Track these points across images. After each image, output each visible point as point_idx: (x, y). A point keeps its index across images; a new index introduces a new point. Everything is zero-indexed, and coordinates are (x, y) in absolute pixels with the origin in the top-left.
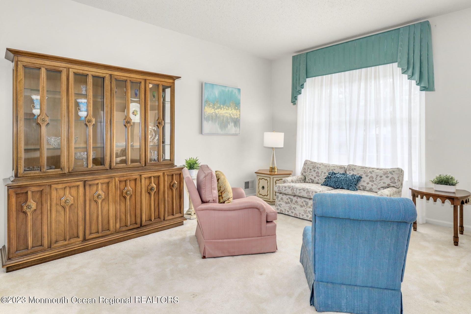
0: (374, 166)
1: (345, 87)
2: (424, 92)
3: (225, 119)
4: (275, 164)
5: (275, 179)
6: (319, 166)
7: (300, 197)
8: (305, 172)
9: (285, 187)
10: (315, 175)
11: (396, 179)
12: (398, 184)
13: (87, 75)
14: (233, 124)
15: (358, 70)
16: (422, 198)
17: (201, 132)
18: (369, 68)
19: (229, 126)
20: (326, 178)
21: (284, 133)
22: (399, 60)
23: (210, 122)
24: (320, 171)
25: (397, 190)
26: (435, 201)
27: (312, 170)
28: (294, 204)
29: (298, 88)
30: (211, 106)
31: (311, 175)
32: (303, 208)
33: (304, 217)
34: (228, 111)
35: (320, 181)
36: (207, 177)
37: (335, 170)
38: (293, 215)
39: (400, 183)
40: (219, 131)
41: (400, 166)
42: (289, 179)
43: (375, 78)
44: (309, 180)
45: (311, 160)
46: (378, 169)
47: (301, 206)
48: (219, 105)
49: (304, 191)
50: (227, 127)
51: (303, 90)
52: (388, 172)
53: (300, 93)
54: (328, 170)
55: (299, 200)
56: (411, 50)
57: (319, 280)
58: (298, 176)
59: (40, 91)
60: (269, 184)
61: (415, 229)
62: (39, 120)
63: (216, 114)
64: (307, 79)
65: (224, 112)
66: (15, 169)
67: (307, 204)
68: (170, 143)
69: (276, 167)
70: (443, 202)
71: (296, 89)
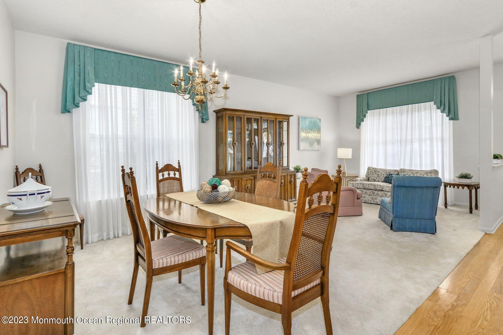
0: (418, 169)
1: (397, 116)
2: (452, 121)
3: (312, 140)
4: (345, 170)
5: (347, 180)
6: (379, 170)
7: (368, 189)
8: (369, 175)
9: (358, 184)
10: (376, 176)
13: (251, 119)
14: (316, 143)
15: (406, 106)
16: (450, 187)
17: (299, 149)
18: (414, 105)
19: (314, 145)
20: (385, 178)
21: (352, 149)
22: (434, 100)
23: (304, 142)
24: (380, 173)
26: (458, 188)
27: (374, 173)
28: (364, 194)
29: (362, 117)
30: (304, 131)
31: (373, 177)
32: (371, 196)
33: (371, 202)
34: (314, 135)
35: (380, 180)
37: (391, 172)
40: (309, 148)
41: (436, 169)
42: (358, 179)
43: (418, 111)
44: (372, 180)
45: (372, 167)
46: (421, 171)
47: (370, 195)
48: (308, 131)
50: (313, 145)
51: (365, 119)
52: (428, 172)
53: (363, 121)
54: (386, 173)
55: (368, 191)
56: (443, 94)
57: (395, 217)
58: (364, 178)
59: (233, 128)
60: (347, 185)
61: (446, 207)
62: (234, 144)
63: (307, 137)
64: (368, 111)
65: (312, 135)
66: (224, 170)
67: (374, 193)
68: (287, 156)
69: (346, 172)
70: (463, 188)
71: (360, 118)
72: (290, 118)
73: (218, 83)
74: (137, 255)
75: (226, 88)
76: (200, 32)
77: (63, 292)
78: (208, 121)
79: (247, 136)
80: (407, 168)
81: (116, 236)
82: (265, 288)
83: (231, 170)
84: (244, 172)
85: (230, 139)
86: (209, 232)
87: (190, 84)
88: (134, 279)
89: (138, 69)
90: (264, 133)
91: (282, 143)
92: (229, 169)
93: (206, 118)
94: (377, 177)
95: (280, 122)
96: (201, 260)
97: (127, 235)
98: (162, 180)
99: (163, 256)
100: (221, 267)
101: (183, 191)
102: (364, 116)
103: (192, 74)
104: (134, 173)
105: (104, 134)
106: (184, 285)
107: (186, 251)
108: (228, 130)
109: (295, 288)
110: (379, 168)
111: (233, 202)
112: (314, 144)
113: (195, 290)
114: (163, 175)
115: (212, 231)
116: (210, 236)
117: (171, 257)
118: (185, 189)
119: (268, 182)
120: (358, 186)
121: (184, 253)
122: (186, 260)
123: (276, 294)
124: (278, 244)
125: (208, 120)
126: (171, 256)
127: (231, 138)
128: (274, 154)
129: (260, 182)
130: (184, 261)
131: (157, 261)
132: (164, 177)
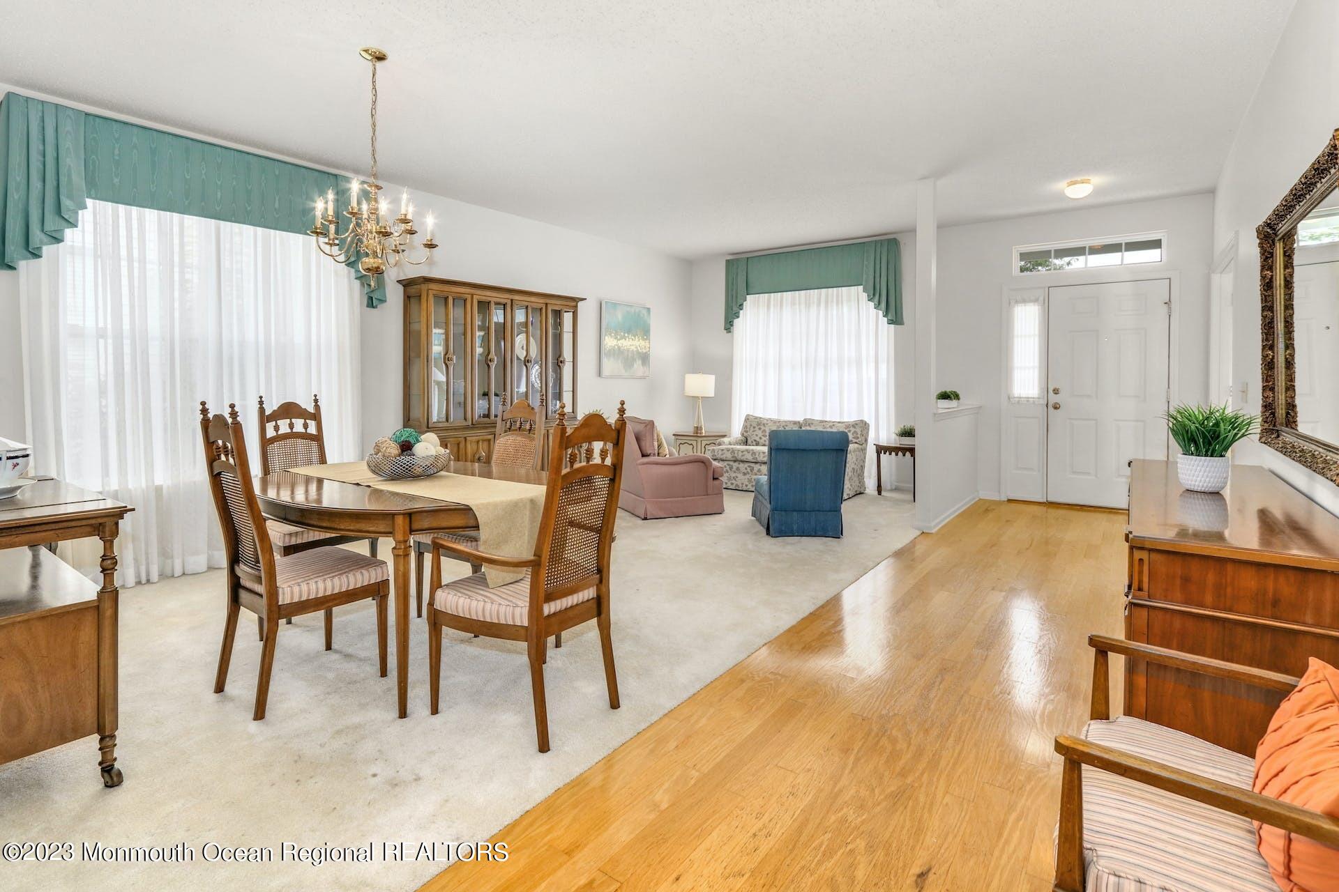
1: (800, 311)
2: (892, 326)
3: (630, 355)
4: (701, 421)
5: (704, 443)
6: (767, 422)
7: (743, 461)
8: (747, 432)
9: (723, 450)
10: (760, 434)
11: (859, 433)
12: (861, 439)
13: (489, 302)
14: (640, 362)
15: (816, 290)
16: (888, 454)
17: (600, 374)
18: (830, 289)
21: (713, 377)
22: (864, 283)
23: (612, 358)
24: (767, 429)
25: (860, 446)
26: (897, 455)
27: (757, 428)
28: (735, 472)
29: (735, 309)
30: (613, 335)
31: (754, 436)
32: (748, 476)
33: (738, 486)
34: (634, 343)
36: (648, 427)
37: (787, 426)
38: (733, 487)
39: (863, 438)
40: (623, 372)
41: (866, 419)
42: (726, 440)
43: (837, 304)
44: (752, 442)
45: (754, 415)
46: (839, 422)
47: (744, 474)
48: (622, 334)
49: (749, 452)
50: (633, 365)
51: (741, 312)
52: (851, 426)
53: (738, 317)
55: (741, 465)
56: (878, 275)
57: (774, 510)
58: (737, 438)
59: (447, 324)
60: (695, 451)
61: (880, 493)
62: (447, 360)
63: (619, 348)
64: (748, 296)
65: (630, 343)
66: (424, 419)
67: (752, 470)
68: (572, 390)
69: (703, 427)
70: (904, 455)
71: (732, 309)
72: (580, 304)
73: (412, 232)
74: (236, 587)
75: (431, 246)
76: (374, 125)
77: (95, 647)
78: (384, 305)
79: (478, 342)
80: (818, 417)
81: (144, 581)
82: (500, 604)
83: (440, 420)
84: (472, 424)
85: (437, 349)
86: (400, 521)
87: (350, 231)
88: (229, 639)
89: (203, 172)
90: (519, 337)
91: (561, 359)
92: (435, 418)
93: (379, 297)
94: (762, 437)
95: (558, 314)
96: (380, 587)
97: (173, 576)
98: (273, 440)
99: (299, 581)
100: (418, 617)
101: (326, 463)
102: (740, 305)
103: (356, 213)
104: (238, 414)
105: (109, 326)
106: (337, 652)
107: (347, 570)
108: (434, 328)
109: (549, 598)
110: (768, 416)
111: (442, 477)
112: (635, 365)
113: (365, 657)
114: (277, 428)
115: (404, 518)
116: (402, 528)
117: (316, 582)
118: (330, 459)
119: (519, 438)
120: (722, 455)
121: (345, 573)
122: (348, 586)
123: (518, 611)
124: (526, 538)
125: (385, 301)
126: (316, 580)
127: (440, 345)
128: (541, 385)
129: (501, 439)
130: (344, 589)
131: (288, 590)
132: (279, 433)
